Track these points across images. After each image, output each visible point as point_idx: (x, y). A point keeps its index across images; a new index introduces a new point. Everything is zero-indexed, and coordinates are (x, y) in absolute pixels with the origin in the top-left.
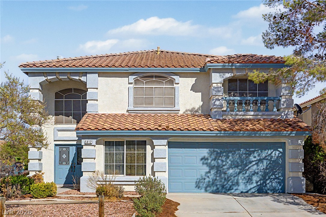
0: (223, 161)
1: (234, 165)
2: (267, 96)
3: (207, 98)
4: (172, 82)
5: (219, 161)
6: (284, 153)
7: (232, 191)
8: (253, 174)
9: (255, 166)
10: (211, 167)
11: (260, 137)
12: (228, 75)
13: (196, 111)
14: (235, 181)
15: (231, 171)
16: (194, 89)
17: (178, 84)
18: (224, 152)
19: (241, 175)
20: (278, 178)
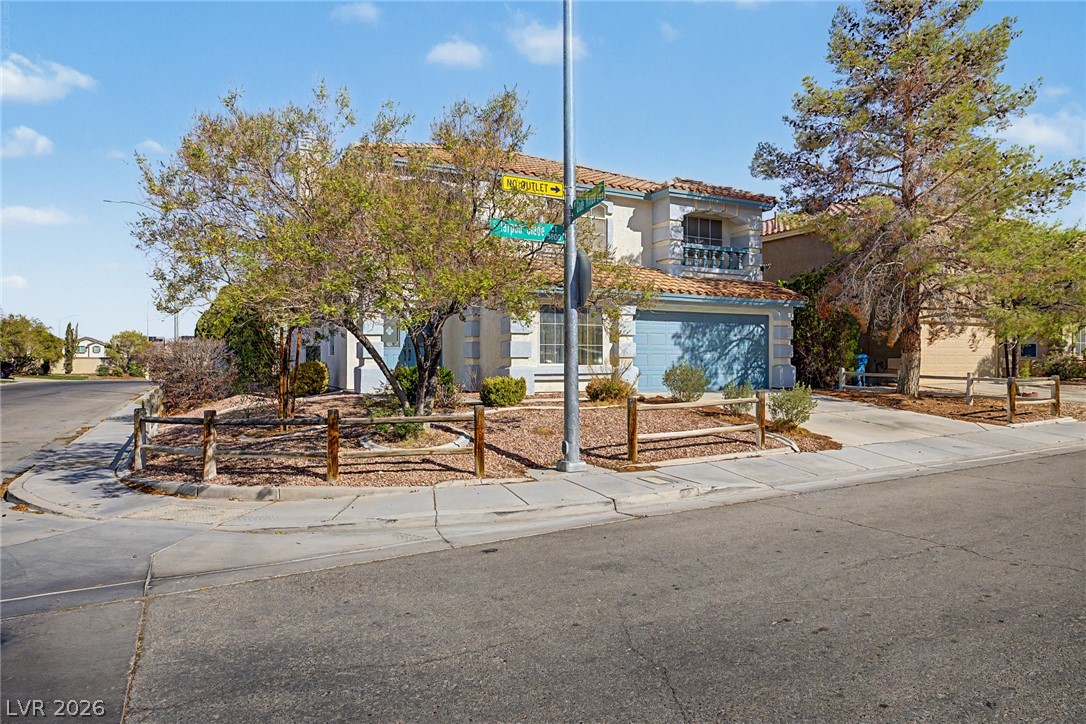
0: (698, 340)
1: (712, 348)
2: (721, 245)
3: (648, 243)
4: (603, 211)
5: (695, 340)
6: (766, 331)
7: (709, 386)
8: (734, 361)
9: (736, 348)
10: (686, 350)
11: (753, 306)
12: (690, 209)
13: (635, 261)
14: (714, 371)
15: (708, 356)
16: (632, 225)
17: (610, 214)
18: (701, 327)
19: (719, 362)
20: (759, 367)
